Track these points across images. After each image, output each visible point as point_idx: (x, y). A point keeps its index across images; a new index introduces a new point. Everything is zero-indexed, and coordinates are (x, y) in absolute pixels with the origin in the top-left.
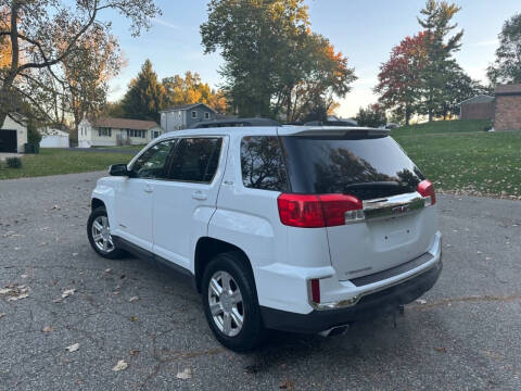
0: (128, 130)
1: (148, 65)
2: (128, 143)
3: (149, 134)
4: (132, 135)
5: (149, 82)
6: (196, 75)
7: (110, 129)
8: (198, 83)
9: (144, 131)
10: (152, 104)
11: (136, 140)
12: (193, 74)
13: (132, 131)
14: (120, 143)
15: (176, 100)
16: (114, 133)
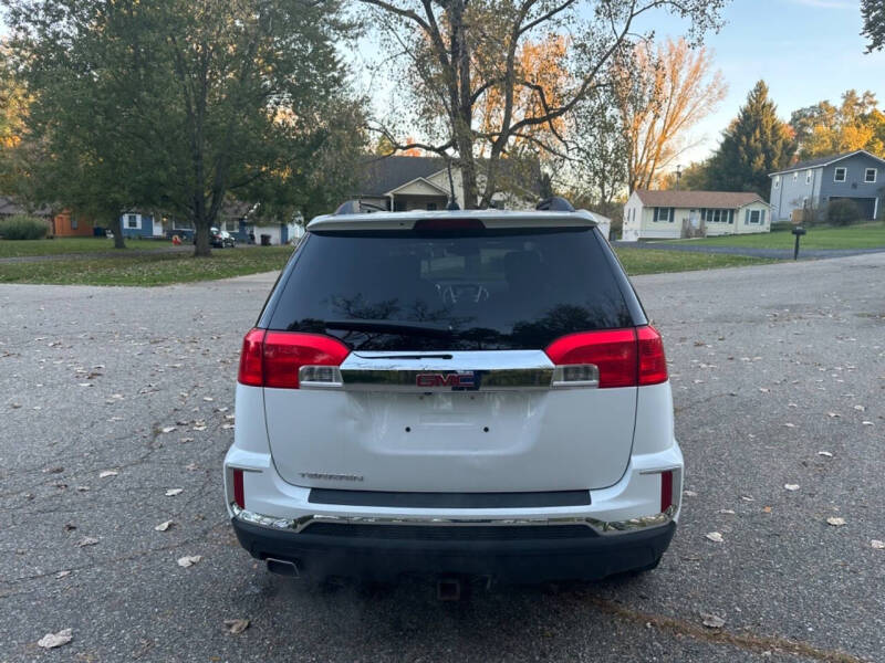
0: (703, 210)
1: (761, 89)
2: (700, 232)
3: (741, 217)
4: (710, 219)
5: (758, 123)
6: (867, 94)
7: (673, 209)
8: (868, 112)
9: (732, 211)
10: (760, 161)
11: (715, 228)
12: (859, 95)
13: (710, 211)
14: (687, 233)
15: (815, 150)
16: (679, 216)
